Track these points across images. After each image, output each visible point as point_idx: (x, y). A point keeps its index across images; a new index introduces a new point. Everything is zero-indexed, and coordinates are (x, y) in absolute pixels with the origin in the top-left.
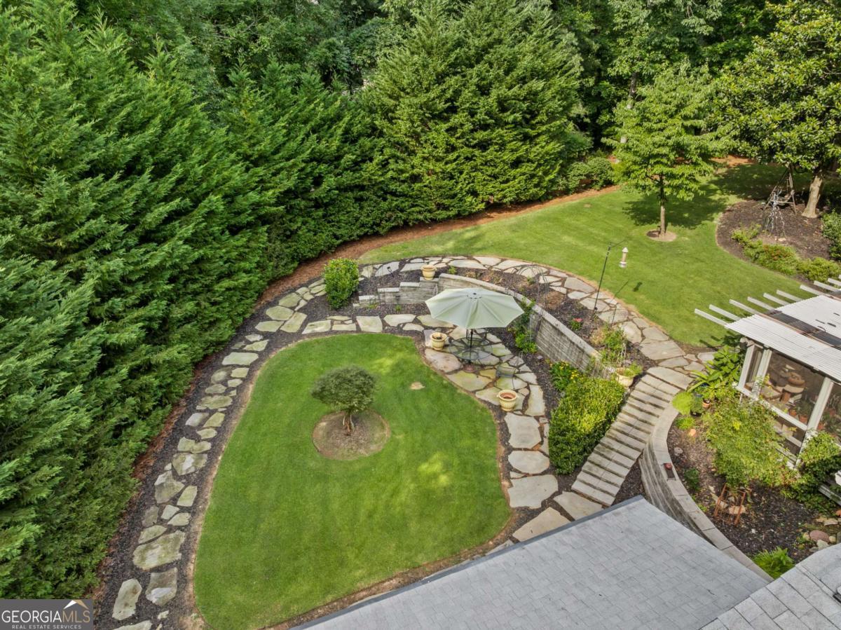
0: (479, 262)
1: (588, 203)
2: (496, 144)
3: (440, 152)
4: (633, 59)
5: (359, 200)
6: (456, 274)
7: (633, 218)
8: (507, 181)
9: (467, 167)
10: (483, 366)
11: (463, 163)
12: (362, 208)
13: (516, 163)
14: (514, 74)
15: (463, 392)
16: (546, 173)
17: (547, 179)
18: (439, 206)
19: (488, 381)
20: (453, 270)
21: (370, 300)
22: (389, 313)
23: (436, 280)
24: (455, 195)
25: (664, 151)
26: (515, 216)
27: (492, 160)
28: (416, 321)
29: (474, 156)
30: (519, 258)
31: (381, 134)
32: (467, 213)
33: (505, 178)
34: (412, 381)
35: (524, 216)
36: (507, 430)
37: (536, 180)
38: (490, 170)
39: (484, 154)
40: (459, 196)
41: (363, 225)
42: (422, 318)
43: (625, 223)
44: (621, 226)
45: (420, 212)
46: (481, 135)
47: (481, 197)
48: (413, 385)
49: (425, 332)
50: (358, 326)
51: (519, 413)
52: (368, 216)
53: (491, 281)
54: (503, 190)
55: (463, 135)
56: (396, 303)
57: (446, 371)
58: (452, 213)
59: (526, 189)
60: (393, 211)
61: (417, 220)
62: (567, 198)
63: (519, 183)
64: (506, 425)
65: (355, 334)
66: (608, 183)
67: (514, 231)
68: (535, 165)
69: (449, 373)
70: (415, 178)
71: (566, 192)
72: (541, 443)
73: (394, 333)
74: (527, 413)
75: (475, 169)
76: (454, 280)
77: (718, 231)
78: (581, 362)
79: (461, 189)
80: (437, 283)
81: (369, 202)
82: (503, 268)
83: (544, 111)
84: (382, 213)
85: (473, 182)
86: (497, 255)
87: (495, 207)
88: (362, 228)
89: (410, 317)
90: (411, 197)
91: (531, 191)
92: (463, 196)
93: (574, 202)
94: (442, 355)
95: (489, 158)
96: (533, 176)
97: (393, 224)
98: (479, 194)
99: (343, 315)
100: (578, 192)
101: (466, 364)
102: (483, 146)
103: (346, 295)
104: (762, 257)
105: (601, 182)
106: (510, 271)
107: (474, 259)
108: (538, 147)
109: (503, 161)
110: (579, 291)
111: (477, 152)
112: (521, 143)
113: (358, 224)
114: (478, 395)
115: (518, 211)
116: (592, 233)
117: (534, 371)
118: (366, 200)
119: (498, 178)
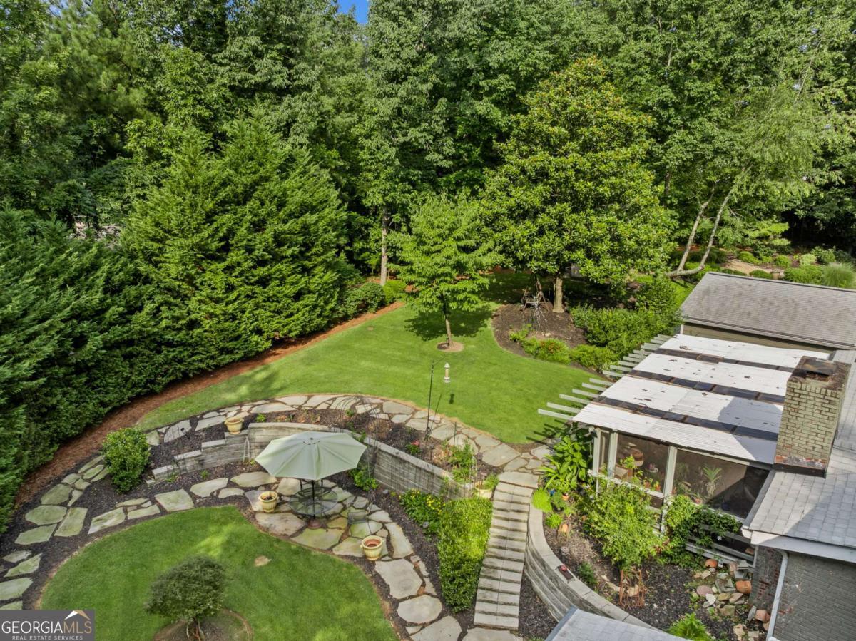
0: (285, 404)
1: (370, 326)
2: (276, 279)
3: (219, 293)
4: (385, 190)
5: (128, 357)
6: (265, 421)
7: (418, 334)
8: (292, 315)
9: (249, 305)
10: (328, 517)
11: (244, 302)
12: (131, 366)
13: (298, 296)
14: (287, 209)
15: (318, 553)
16: (326, 303)
17: (328, 308)
18: (224, 351)
19: (340, 533)
20: (262, 417)
21: (168, 472)
22: (195, 482)
23: (245, 432)
24: (239, 336)
25: (447, 270)
26: (302, 349)
27: (274, 296)
28: (231, 485)
29: (255, 293)
30: (325, 392)
31: (147, 281)
32: (253, 354)
33: (288, 312)
34: (254, 557)
35: (312, 347)
36: (383, 582)
37: (318, 310)
38: (273, 306)
39: (266, 290)
40: (244, 336)
41: (134, 386)
42: (236, 479)
43: (413, 340)
44: (410, 344)
45: (201, 361)
46: (261, 271)
47: (266, 334)
48: (256, 561)
49: (247, 494)
50: (160, 506)
51: (387, 558)
52: (140, 374)
53: (308, 421)
54: (288, 324)
55: (241, 274)
56: (199, 469)
57: (289, 533)
58: (240, 354)
59: (311, 321)
60: (170, 364)
61: (199, 369)
62: (347, 324)
63: (304, 315)
64: (379, 576)
65: (160, 518)
66: (382, 304)
67: (308, 365)
68: (316, 296)
69: (293, 536)
70: (193, 324)
71: (345, 318)
72: (424, 585)
73: (210, 505)
74: (395, 555)
75: (257, 306)
76: (267, 428)
77: (496, 335)
78: (433, 486)
79: (245, 329)
80: (247, 435)
81: (140, 358)
82: (314, 405)
83: (319, 242)
84: (157, 368)
85: (256, 320)
86: (302, 392)
87: (281, 343)
88: (134, 389)
89: (222, 482)
90: (190, 345)
91: (315, 322)
92: (249, 336)
93: (356, 327)
94: (277, 516)
95: (271, 293)
96: (315, 307)
97: (169, 379)
98: (264, 332)
99: (136, 498)
100: (356, 317)
101: (310, 520)
102: (263, 282)
103: (138, 473)
104: (541, 352)
105: (376, 305)
106: (324, 406)
107: (277, 402)
108: (316, 278)
109: (286, 296)
110: (400, 414)
111: (258, 289)
112: (300, 276)
113: (129, 385)
114: (337, 552)
115: (303, 344)
116: (387, 355)
117: (384, 508)
118: (136, 356)
119: (282, 313)
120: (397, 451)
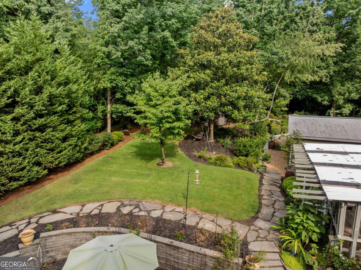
0: (66, 213)
1: (109, 157)
2: (50, 127)
3: (8, 137)
6: (53, 230)
7: (142, 159)
8: (61, 151)
9: (32, 145)
11: (27, 144)
13: (65, 139)
14: (57, 80)
16: (82, 144)
17: (83, 147)
20: (51, 227)
23: (37, 241)
24: (24, 168)
26: (68, 174)
27: (49, 138)
29: (35, 137)
30: (94, 201)
32: (35, 180)
33: (59, 150)
35: (74, 172)
37: (78, 148)
38: (49, 146)
39: (44, 134)
40: (28, 168)
44: (139, 164)
46: (40, 121)
47: (43, 165)
53: (88, 225)
54: (59, 158)
55: (24, 124)
58: (26, 180)
59: (74, 155)
62: (94, 157)
63: (69, 151)
66: (112, 145)
67: (75, 183)
68: (76, 139)
71: (92, 154)
75: (37, 146)
76: (56, 235)
79: (29, 162)
80: (39, 244)
82: (89, 211)
83: (78, 104)
85: (37, 156)
86: (76, 204)
87: (54, 171)
91: (76, 156)
92: (31, 167)
93: (100, 158)
95: (47, 137)
96: (76, 146)
98: (42, 164)
100: (98, 153)
102: (42, 129)
105: (109, 145)
106: (96, 212)
107: (59, 212)
108: (76, 127)
109: (57, 138)
110: (154, 210)
111: (38, 134)
112: (66, 126)
115: (68, 171)
116: (127, 172)
119: (54, 150)
120: (171, 240)
